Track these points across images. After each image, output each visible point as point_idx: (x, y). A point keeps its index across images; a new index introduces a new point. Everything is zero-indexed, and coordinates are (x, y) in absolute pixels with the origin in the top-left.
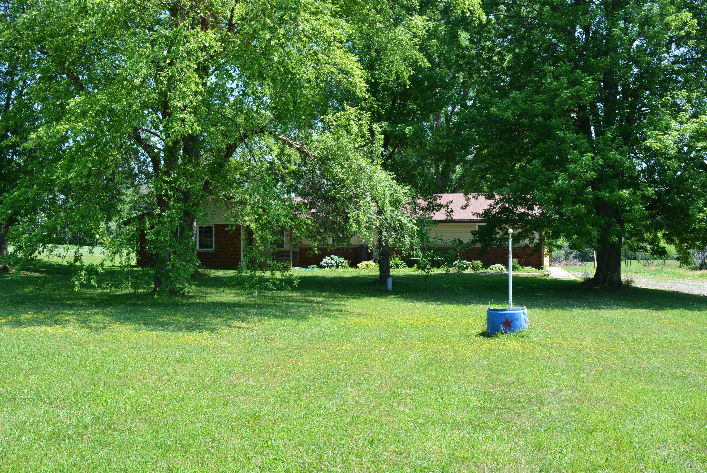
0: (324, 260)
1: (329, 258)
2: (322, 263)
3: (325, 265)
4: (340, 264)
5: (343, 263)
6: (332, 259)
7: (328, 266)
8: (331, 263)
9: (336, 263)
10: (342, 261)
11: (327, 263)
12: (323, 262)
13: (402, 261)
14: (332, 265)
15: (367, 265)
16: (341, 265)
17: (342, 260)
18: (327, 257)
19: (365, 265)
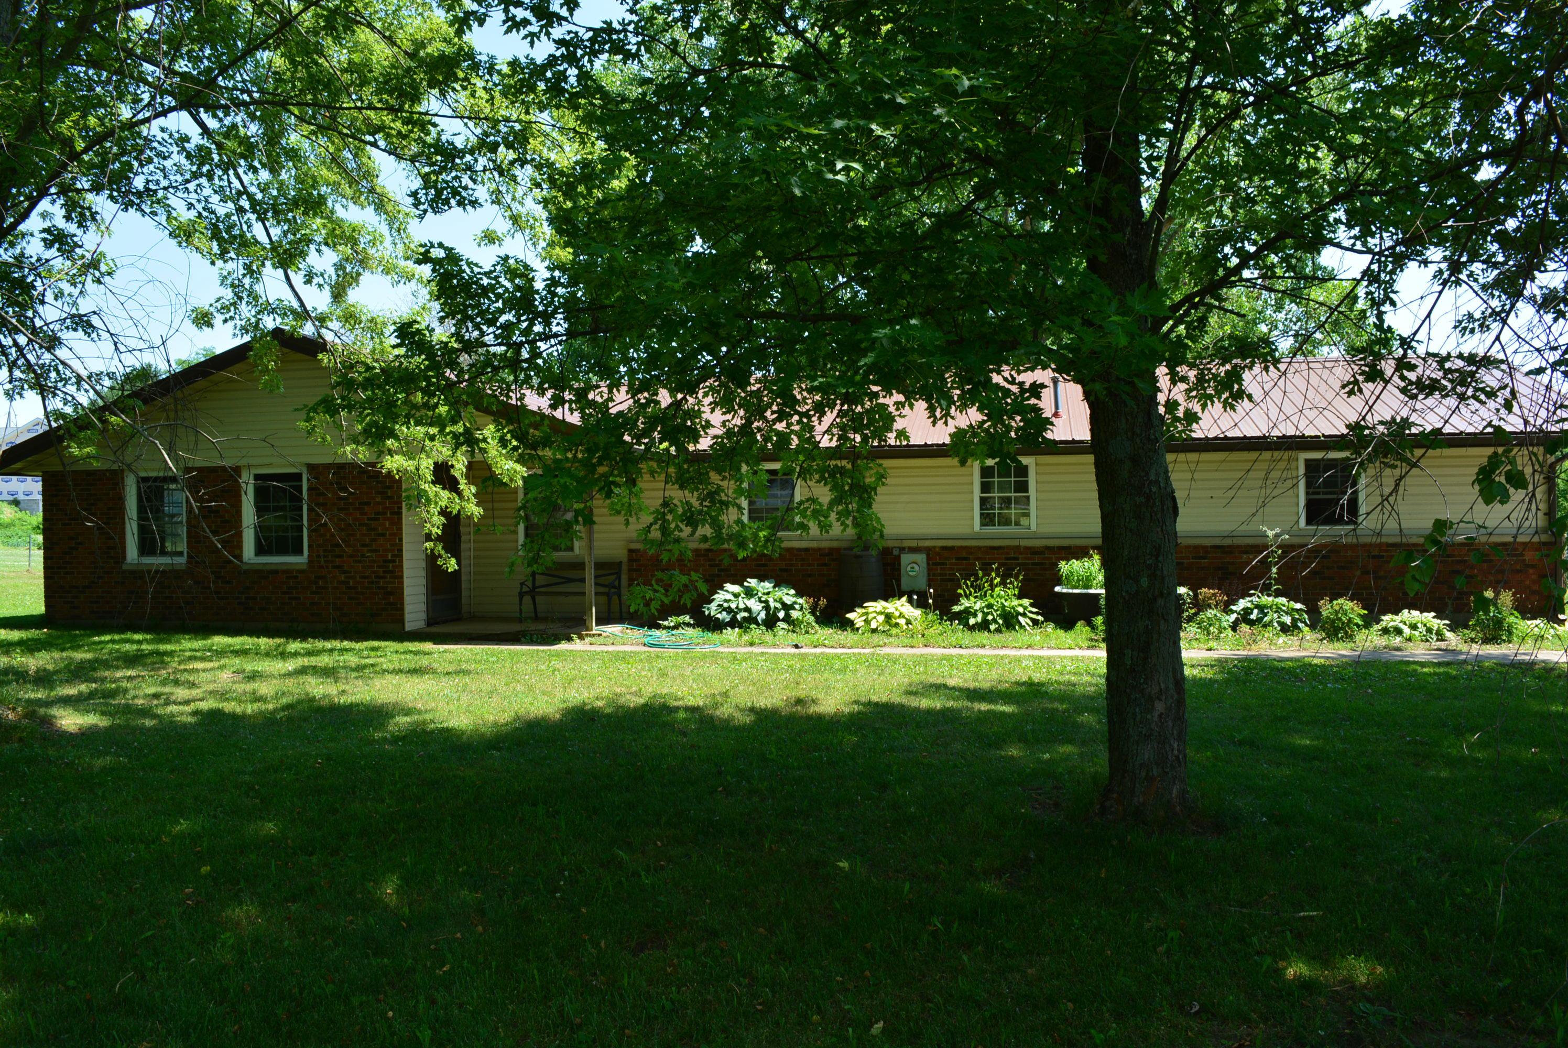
0: (720, 597)
1: (736, 588)
2: (712, 609)
3: (724, 616)
4: (781, 614)
5: (792, 607)
6: (749, 593)
7: (733, 624)
8: (747, 609)
9: (767, 608)
10: (788, 600)
11: (729, 610)
12: (713, 606)
13: (1026, 602)
14: (752, 620)
15: (888, 617)
16: (787, 619)
17: (788, 595)
18: (728, 586)
19: (881, 618)
